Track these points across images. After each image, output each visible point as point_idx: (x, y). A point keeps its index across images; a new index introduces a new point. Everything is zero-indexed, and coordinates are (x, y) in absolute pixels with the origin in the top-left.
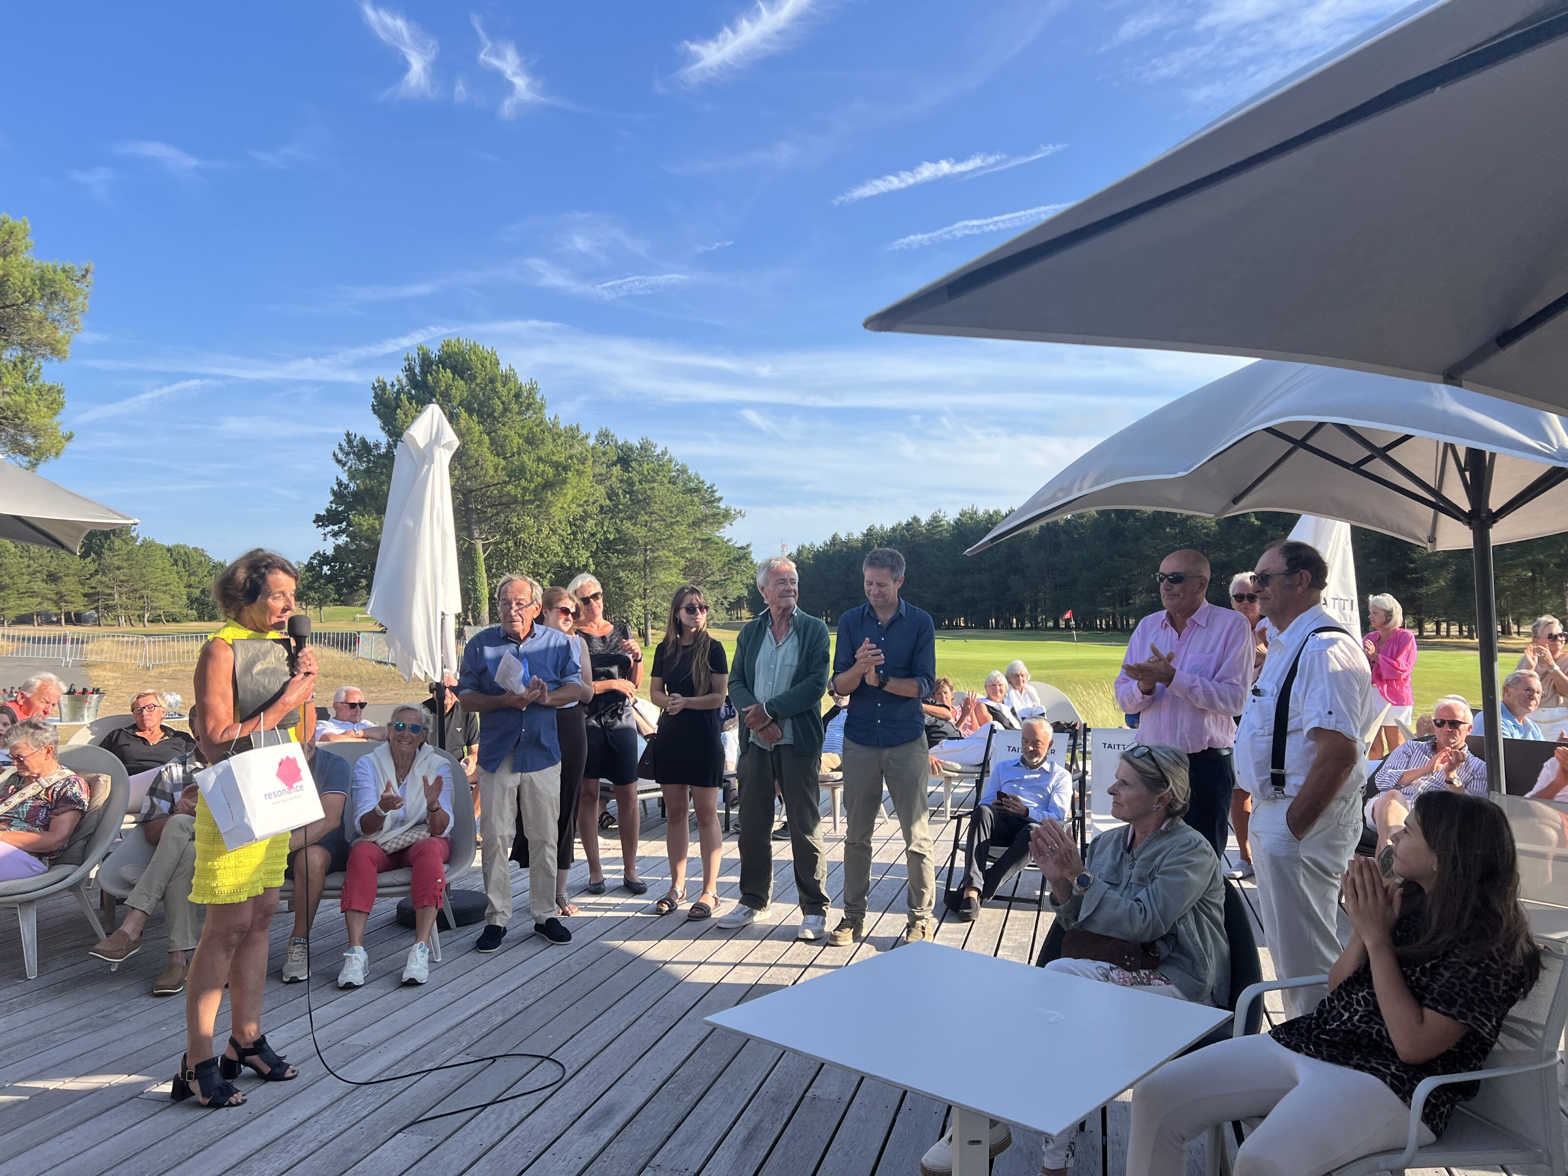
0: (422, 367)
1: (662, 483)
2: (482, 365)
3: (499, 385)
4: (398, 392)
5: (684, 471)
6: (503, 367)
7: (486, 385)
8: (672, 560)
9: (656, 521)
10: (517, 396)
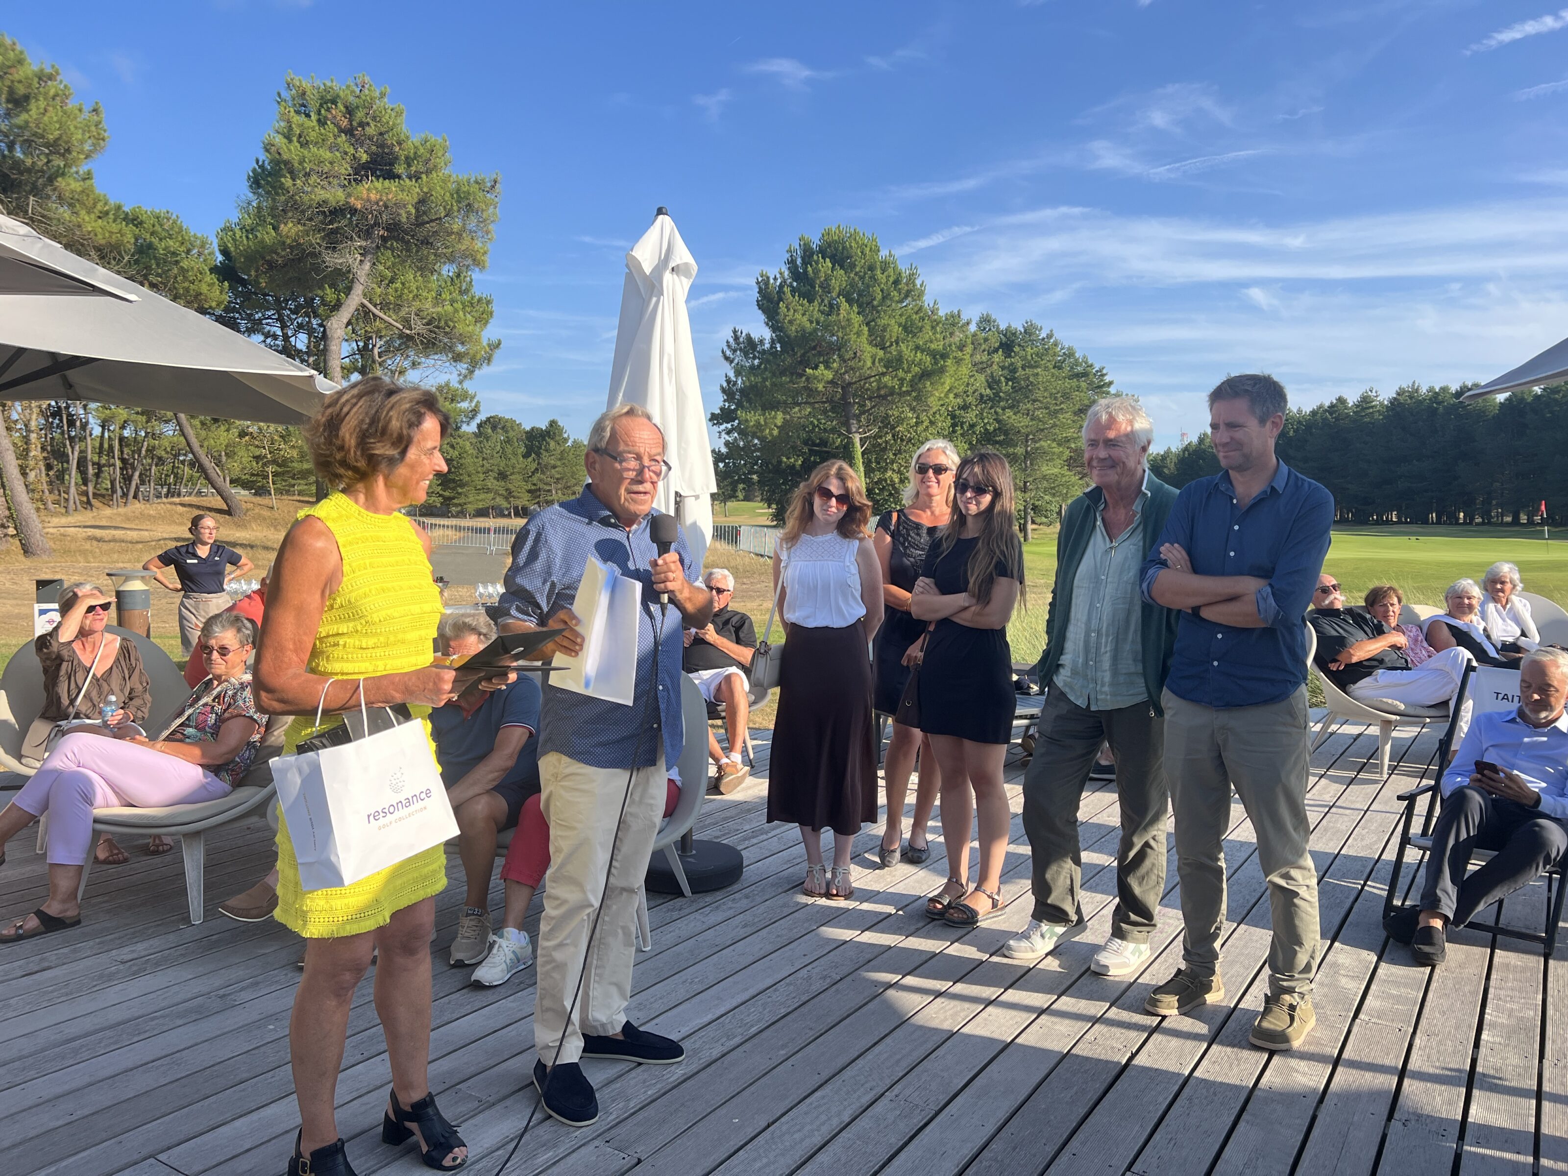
0: (803, 259)
1: (1046, 369)
2: (862, 252)
3: (879, 272)
4: (781, 286)
5: (1070, 354)
6: (883, 253)
7: (865, 273)
8: (1056, 450)
9: (1038, 409)
10: (896, 282)
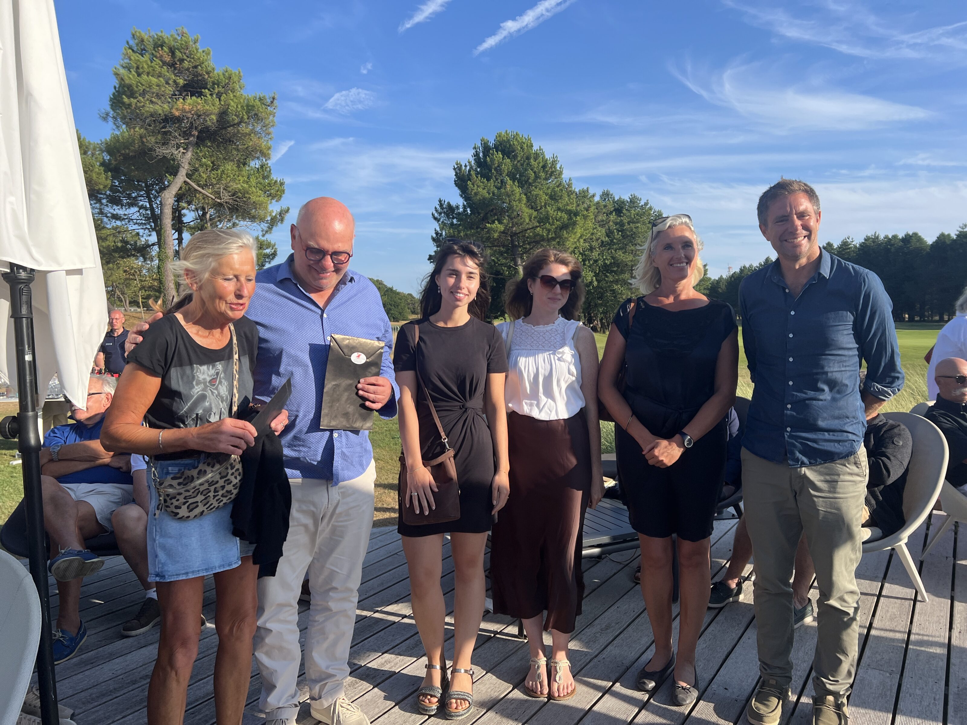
2: (521, 148)
3: (532, 160)
4: (469, 171)
6: (535, 148)
7: (524, 161)
10: (544, 167)
